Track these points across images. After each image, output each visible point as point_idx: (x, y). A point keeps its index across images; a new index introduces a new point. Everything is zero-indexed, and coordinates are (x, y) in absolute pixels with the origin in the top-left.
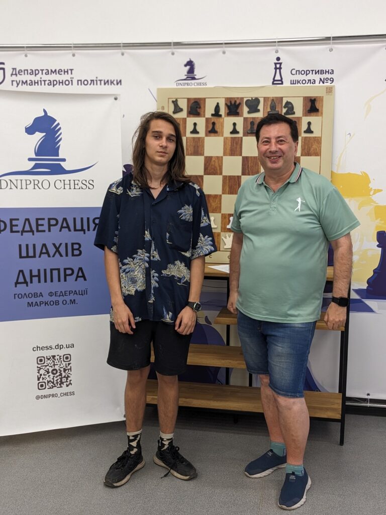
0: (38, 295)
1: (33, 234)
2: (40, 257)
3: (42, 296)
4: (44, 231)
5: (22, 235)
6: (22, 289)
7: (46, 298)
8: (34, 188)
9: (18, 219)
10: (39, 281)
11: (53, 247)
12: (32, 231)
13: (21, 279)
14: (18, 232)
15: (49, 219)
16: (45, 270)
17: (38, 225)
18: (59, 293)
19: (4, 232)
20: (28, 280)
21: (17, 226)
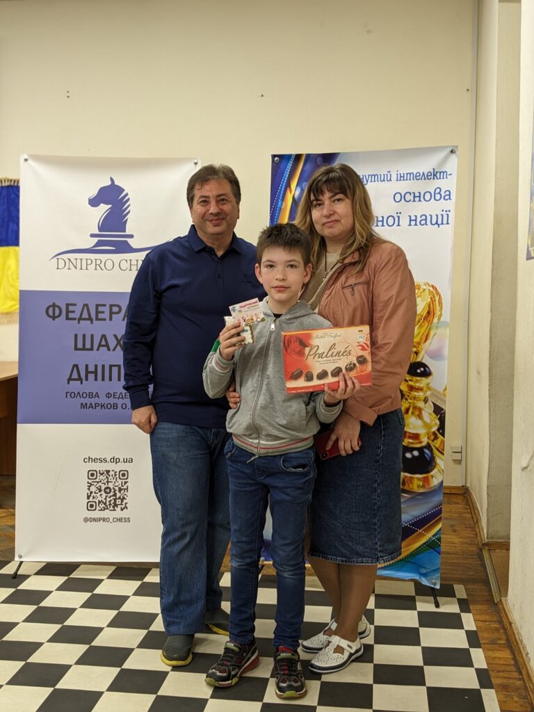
0: (94, 395)
1: (92, 323)
2: (98, 349)
3: (98, 396)
4: (105, 320)
5: (79, 323)
6: (75, 386)
7: (103, 400)
8: (96, 269)
9: (75, 305)
10: (96, 379)
11: (114, 338)
12: (90, 319)
13: (75, 375)
14: (75, 319)
15: (111, 306)
16: (103, 366)
17: (97, 312)
18: (118, 395)
19: (59, 319)
20: (83, 375)
21: (73, 312)
